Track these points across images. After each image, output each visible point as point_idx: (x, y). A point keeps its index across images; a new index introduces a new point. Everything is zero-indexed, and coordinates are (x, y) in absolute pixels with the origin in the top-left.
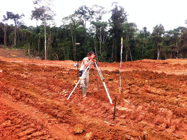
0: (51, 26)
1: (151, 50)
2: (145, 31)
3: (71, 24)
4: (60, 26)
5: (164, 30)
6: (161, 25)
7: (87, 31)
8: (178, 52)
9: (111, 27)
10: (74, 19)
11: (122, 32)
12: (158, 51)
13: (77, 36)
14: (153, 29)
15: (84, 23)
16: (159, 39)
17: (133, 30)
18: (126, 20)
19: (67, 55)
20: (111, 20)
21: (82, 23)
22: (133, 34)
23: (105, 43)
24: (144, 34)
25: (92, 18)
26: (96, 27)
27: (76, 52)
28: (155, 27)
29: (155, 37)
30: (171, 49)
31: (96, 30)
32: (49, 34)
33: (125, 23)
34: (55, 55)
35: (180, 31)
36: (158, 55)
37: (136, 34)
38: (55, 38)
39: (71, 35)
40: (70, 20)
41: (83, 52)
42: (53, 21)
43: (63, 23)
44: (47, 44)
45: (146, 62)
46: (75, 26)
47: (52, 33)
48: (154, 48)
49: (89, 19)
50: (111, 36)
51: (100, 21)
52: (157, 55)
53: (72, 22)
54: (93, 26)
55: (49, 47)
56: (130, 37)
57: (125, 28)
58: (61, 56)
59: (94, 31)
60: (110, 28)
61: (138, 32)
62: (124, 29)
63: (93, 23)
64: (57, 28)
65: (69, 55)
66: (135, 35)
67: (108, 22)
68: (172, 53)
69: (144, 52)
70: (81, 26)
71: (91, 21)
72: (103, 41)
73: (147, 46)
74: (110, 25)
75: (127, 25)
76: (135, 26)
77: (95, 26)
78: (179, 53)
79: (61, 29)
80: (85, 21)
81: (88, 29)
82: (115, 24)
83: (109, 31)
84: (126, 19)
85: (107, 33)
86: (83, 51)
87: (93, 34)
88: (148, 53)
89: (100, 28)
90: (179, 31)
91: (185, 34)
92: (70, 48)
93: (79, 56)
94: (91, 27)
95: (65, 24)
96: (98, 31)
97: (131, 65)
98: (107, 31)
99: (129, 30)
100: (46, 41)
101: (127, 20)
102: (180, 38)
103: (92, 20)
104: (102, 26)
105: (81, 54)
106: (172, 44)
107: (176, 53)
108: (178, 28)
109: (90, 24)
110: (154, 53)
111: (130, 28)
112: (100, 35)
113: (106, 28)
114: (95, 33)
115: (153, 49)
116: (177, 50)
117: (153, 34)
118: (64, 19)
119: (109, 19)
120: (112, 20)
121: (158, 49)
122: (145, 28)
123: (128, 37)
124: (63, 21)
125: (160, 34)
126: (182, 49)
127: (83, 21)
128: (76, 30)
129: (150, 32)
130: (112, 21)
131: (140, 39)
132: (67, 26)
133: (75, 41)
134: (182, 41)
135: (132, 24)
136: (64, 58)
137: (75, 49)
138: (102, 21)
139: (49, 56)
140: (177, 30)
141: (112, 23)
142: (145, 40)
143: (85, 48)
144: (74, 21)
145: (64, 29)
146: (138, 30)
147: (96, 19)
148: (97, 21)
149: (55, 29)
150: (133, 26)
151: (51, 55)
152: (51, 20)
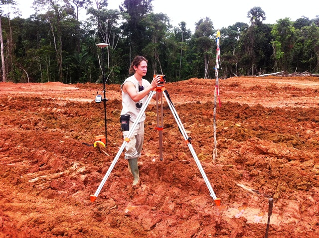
0: (12, 17)
1: (194, 62)
2: (183, 29)
3: (50, 14)
4: (29, 17)
5: (213, 27)
6: (207, 19)
7: (81, 27)
8: (236, 64)
9: (125, 21)
10: (56, 4)
11: (144, 29)
12: (206, 63)
13: (63, 36)
14: (195, 26)
15: (76, 11)
16: (206, 43)
17: (163, 27)
18: (151, 10)
19: (45, 72)
21: (71, 11)
22: (164, 34)
23: (116, 49)
24: (182, 34)
25: (90, 2)
26: (98, 19)
27: (63, 66)
28: (197, 22)
29: (201, 40)
30: (225, 60)
31: (97, 26)
32: (8, 31)
33: (148, 13)
34: (22, 71)
35: (238, 30)
36: (206, 70)
37: (169, 34)
38: (20, 38)
39: (51, 33)
40: (48, 6)
41: (75, 66)
42: (14, 6)
43: (35, 11)
44: (5, 51)
46: (58, 17)
47: (13, 30)
48: (199, 59)
49: (85, 5)
50: (126, 37)
51: (104, 8)
52: (204, 70)
53: (52, 10)
54: (92, 17)
55: (9, 57)
56: (159, 39)
57: (151, 22)
58: (34, 72)
59: (94, 28)
60: (122, 23)
61: (171, 30)
62: (149, 25)
63: (91, 11)
64: (23, 20)
65: (50, 72)
66: (167, 36)
67: (119, 10)
68: (227, 66)
69: (182, 66)
70: (70, 16)
72: (111, 46)
73: (186, 56)
74: (124, 17)
75: (153, 17)
76: (167, 19)
77: (95, 18)
78: (238, 67)
79: (31, 22)
81: (83, 22)
82: (131, 14)
83: (122, 27)
84: (150, 7)
85: (118, 31)
86: (77, 63)
87: (93, 32)
88: (189, 67)
89: (105, 20)
90: (236, 30)
91: (248, 36)
92: (51, 59)
93: (69, 73)
94: (88, 19)
95: (39, 13)
96: (101, 27)
98: (118, 26)
99: (156, 27)
100: (4, 45)
101: (153, 8)
102: (239, 41)
103: (89, 7)
104: (110, 17)
105: (72, 69)
106: (228, 52)
107: (234, 66)
108: (236, 25)
109: (87, 14)
110: (200, 67)
111: (159, 22)
112: (107, 35)
113: (116, 22)
114: (96, 31)
115: (197, 61)
116: (235, 62)
117: (197, 35)
118: (37, 4)
119: (121, 6)
120: (126, 7)
121: (206, 61)
122: (183, 24)
123: (155, 39)
124: (35, 6)
125: (208, 35)
126: (243, 59)
127: (72, 7)
128: (60, 24)
129: (190, 32)
130: (126, 10)
131: (175, 43)
132: (43, 17)
133: (60, 44)
134: (243, 47)
135: (161, 17)
136: (40, 77)
137: (60, 60)
138: (108, 8)
139: (11, 73)
140: (234, 28)
141: (127, 12)
142: (184, 45)
143: (79, 58)
144: (56, 8)
145: (37, 22)
146: (172, 27)
147: (97, 5)
148: (99, 9)
149: (18, 22)
150: (163, 20)
151: (14, 72)
152: (10, 5)
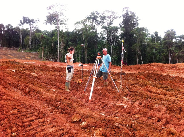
0: (64, 31)
1: (163, 54)
2: (156, 36)
3: (83, 29)
4: (73, 31)
5: (176, 35)
6: (172, 30)
7: (98, 36)
9: (122, 32)
10: (85, 24)
11: (133, 36)
12: (170, 55)
13: (88, 40)
14: (165, 34)
15: (96, 27)
16: (170, 43)
17: (144, 35)
19: (79, 58)
20: (122, 24)
21: (93, 28)
22: (145, 38)
23: (116, 47)
24: (156, 38)
25: (104, 23)
26: (108, 31)
27: (87, 55)
28: (166, 32)
29: (167, 42)
30: (182, 54)
31: (107, 35)
32: (62, 38)
33: (136, 27)
36: (170, 59)
38: (68, 41)
39: (83, 39)
40: (82, 25)
41: (94, 56)
42: (66, 25)
43: (75, 28)
44: (60, 47)
45: (154, 66)
46: (87, 31)
47: (64, 37)
48: (166, 53)
49: (101, 24)
51: (111, 25)
53: (83, 27)
54: (104, 30)
55: (61, 51)
56: (141, 42)
57: (136, 32)
59: (105, 36)
61: (149, 37)
62: (135, 34)
63: (104, 27)
64: (69, 33)
65: (81, 58)
66: (146, 40)
67: (119, 26)
69: (155, 56)
70: (93, 30)
71: (103, 25)
72: (113, 45)
73: (158, 51)
74: (121, 30)
75: (138, 29)
76: (146, 30)
77: (106, 31)
79: (74, 33)
80: (97, 25)
81: (99, 33)
82: (126, 28)
83: (120, 35)
84: (137, 24)
85: (118, 37)
87: (104, 38)
88: (159, 57)
89: (111, 32)
92: (82, 52)
93: (90, 59)
94: (102, 32)
95: (77, 29)
96: (109, 36)
97: (139, 68)
98: (118, 35)
99: (140, 35)
100: (59, 45)
101: (139, 25)
104: (113, 30)
105: (92, 57)
109: (102, 29)
110: (166, 57)
111: (141, 32)
112: (111, 39)
113: (117, 33)
114: (106, 38)
115: (164, 54)
117: (164, 39)
118: (76, 24)
119: (120, 24)
121: (170, 54)
122: (156, 33)
123: (138, 42)
124: (75, 25)
125: (172, 39)
127: (94, 25)
128: (87, 34)
129: (161, 37)
130: (123, 26)
131: (151, 44)
132: (80, 31)
133: (87, 44)
135: (143, 29)
137: (86, 53)
138: (113, 26)
139: (62, 59)
141: (123, 27)
142: (157, 44)
143: (96, 52)
144: (85, 26)
145: (76, 33)
146: (149, 35)
147: (108, 24)
148: (108, 26)
150: (144, 31)
152: (64, 25)
